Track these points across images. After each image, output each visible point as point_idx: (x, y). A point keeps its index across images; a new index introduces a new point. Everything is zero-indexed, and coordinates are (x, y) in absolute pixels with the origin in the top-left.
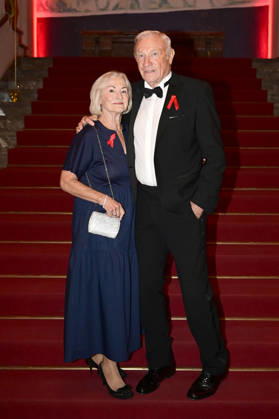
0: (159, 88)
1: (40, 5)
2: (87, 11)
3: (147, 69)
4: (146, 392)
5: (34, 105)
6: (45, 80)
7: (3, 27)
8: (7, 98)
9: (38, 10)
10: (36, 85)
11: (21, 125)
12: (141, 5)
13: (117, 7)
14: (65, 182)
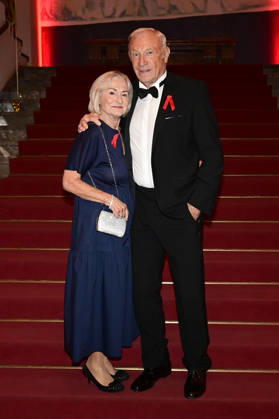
0: (154, 88)
1: (44, 13)
2: (93, 19)
3: (142, 69)
4: (140, 390)
5: (36, 115)
6: (48, 90)
7: (3, 35)
8: (10, 108)
9: (42, 19)
10: (38, 95)
11: (22, 135)
12: (149, 12)
13: (123, 14)
14: (69, 183)
